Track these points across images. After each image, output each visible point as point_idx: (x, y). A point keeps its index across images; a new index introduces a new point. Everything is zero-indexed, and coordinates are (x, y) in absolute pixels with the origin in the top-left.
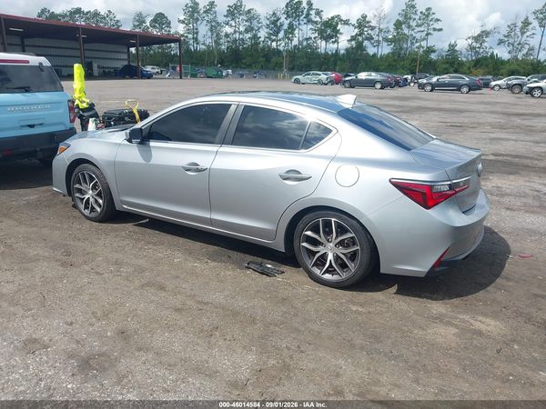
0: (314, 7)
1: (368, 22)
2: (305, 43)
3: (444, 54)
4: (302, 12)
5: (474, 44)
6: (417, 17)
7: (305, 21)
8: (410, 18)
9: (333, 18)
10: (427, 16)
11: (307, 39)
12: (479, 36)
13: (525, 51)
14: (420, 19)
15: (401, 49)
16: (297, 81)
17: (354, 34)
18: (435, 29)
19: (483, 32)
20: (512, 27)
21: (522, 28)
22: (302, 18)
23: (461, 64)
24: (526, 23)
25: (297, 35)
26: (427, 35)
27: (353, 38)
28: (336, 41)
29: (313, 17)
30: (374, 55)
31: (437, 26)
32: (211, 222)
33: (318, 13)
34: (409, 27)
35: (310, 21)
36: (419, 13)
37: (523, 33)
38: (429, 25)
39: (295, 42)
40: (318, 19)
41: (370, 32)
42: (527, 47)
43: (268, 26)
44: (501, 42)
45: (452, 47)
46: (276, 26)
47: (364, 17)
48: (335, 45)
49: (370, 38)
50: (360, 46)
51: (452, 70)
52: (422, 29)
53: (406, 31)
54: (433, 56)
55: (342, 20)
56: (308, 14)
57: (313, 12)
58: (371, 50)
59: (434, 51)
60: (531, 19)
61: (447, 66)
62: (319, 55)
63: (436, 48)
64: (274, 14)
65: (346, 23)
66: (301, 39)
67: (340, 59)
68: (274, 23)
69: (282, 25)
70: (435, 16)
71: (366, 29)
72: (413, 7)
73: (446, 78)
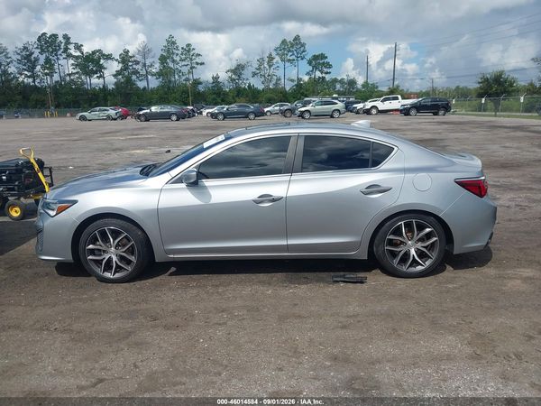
0: (72, 41)
1: (131, 57)
2: (68, 78)
3: (210, 86)
4: (59, 46)
5: (233, 76)
6: (180, 52)
7: (64, 55)
8: (173, 53)
9: (94, 53)
10: (189, 51)
11: (69, 75)
12: (236, 69)
13: (274, 82)
14: (182, 54)
15: (170, 81)
16: (83, 118)
17: (119, 68)
18: (197, 64)
19: (239, 65)
20: (261, 61)
21: (269, 62)
22: (60, 52)
23: (225, 94)
24: (271, 58)
25: (57, 71)
26: (192, 68)
27: (118, 73)
28: (101, 77)
29: (73, 52)
30: (144, 88)
31: (198, 60)
32: (287, 248)
33: (78, 47)
34: (173, 61)
35: (70, 56)
36: (180, 48)
37: (270, 66)
38: (191, 59)
39: (56, 77)
40: (78, 54)
41: (134, 66)
42: (275, 78)
43: (19, 61)
44: (254, 74)
45: (216, 79)
46: (29, 61)
47: (127, 52)
48: (101, 80)
49: (136, 72)
50: (129, 80)
51: (219, 100)
52: (186, 63)
53: (171, 65)
54: (201, 88)
55: (104, 55)
56: (66, 49)
57: (71, 46)
58: (141, 84)
59: (201, 83)
60: (274, 54)
61: (215, 96)
62: (86, 91)
63: (201, 80)
64: (25, 48)
65: (109, 57)
66: (62, 75)
67: (110, 94)
68: (28, 57)
69: (37, 60)
70: (196, 52)
71: (130, 64)
72: (174, 43)
73: (234, 107)
